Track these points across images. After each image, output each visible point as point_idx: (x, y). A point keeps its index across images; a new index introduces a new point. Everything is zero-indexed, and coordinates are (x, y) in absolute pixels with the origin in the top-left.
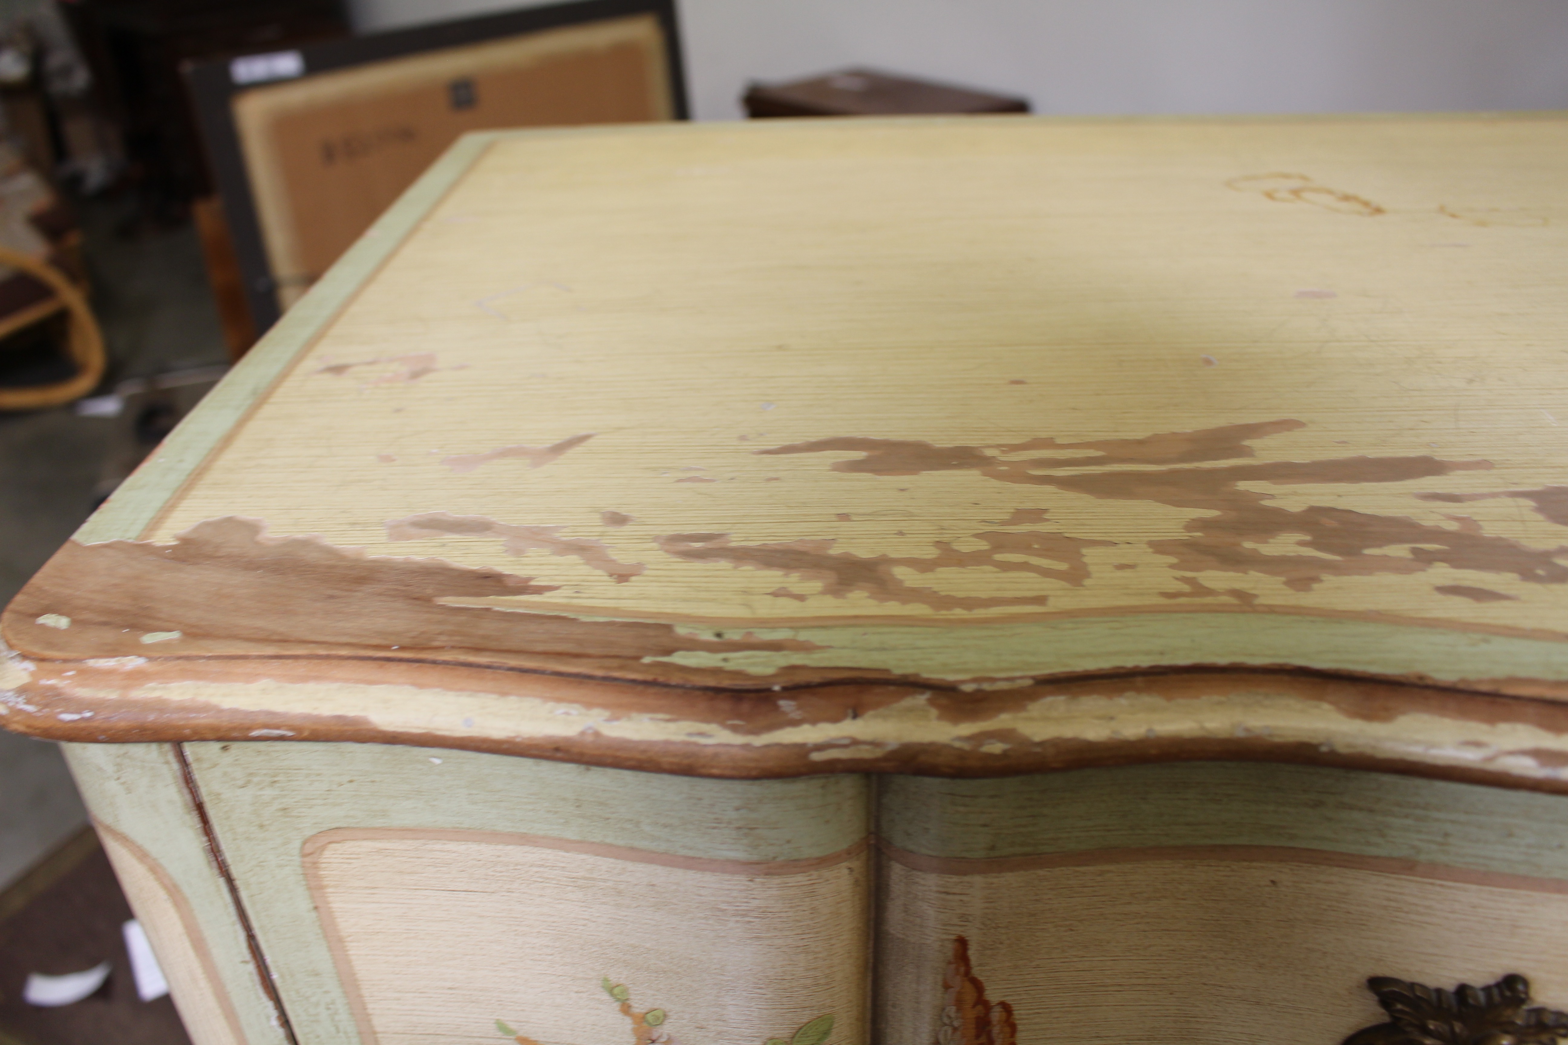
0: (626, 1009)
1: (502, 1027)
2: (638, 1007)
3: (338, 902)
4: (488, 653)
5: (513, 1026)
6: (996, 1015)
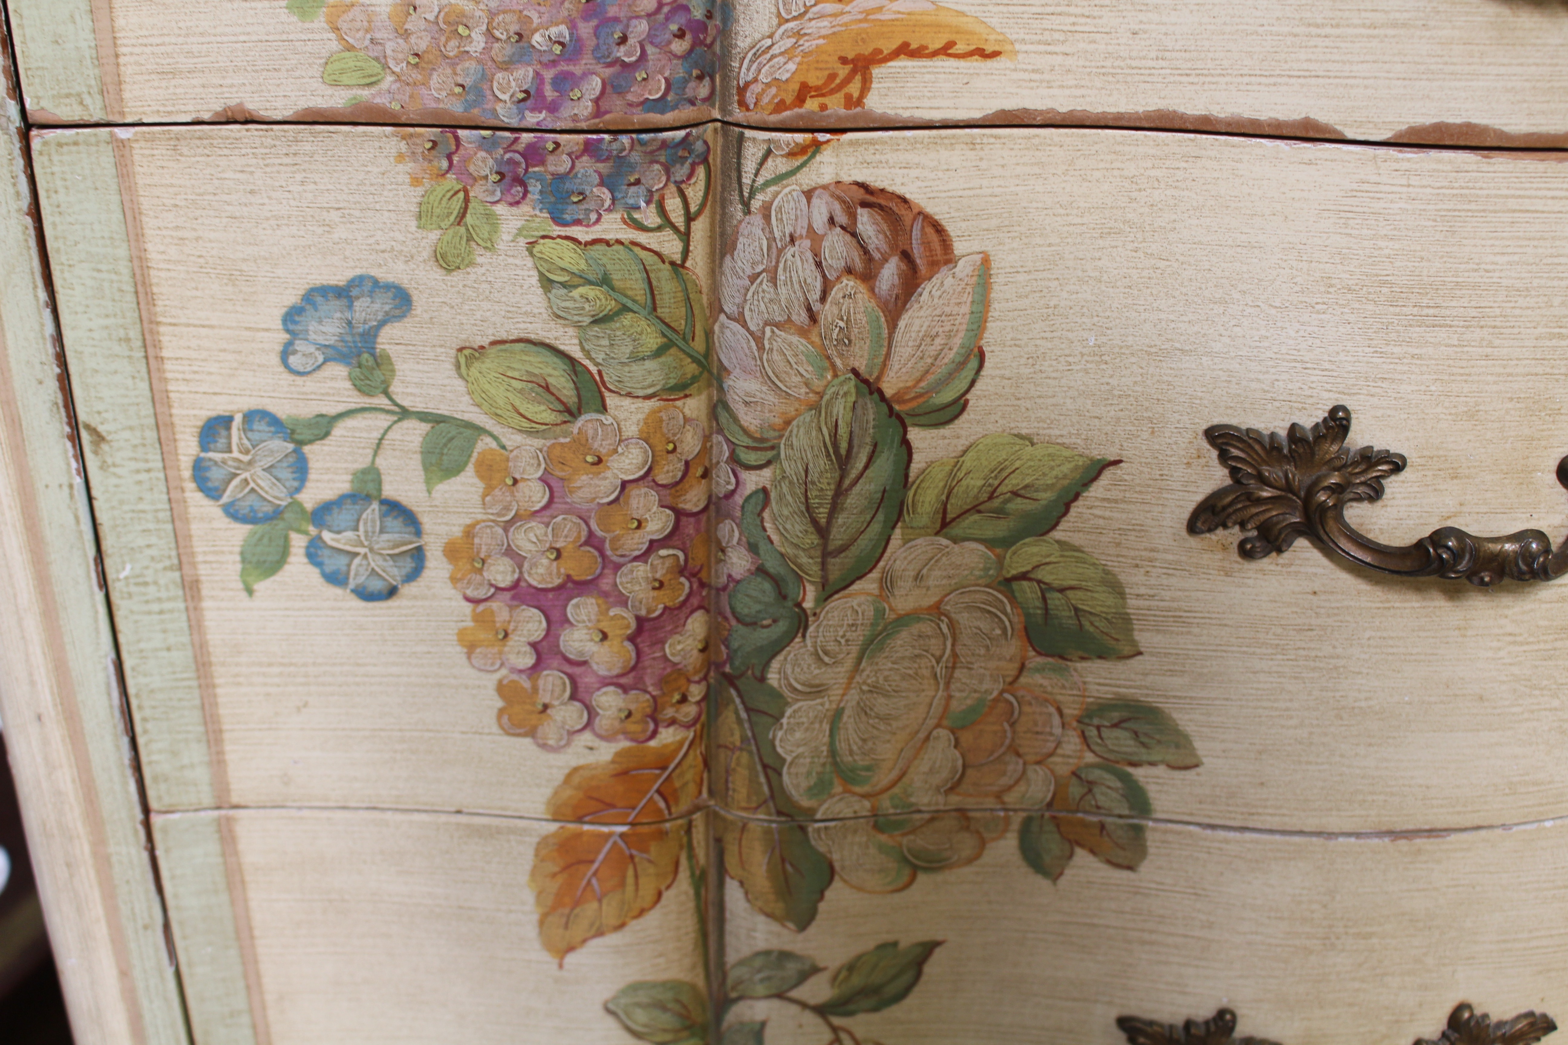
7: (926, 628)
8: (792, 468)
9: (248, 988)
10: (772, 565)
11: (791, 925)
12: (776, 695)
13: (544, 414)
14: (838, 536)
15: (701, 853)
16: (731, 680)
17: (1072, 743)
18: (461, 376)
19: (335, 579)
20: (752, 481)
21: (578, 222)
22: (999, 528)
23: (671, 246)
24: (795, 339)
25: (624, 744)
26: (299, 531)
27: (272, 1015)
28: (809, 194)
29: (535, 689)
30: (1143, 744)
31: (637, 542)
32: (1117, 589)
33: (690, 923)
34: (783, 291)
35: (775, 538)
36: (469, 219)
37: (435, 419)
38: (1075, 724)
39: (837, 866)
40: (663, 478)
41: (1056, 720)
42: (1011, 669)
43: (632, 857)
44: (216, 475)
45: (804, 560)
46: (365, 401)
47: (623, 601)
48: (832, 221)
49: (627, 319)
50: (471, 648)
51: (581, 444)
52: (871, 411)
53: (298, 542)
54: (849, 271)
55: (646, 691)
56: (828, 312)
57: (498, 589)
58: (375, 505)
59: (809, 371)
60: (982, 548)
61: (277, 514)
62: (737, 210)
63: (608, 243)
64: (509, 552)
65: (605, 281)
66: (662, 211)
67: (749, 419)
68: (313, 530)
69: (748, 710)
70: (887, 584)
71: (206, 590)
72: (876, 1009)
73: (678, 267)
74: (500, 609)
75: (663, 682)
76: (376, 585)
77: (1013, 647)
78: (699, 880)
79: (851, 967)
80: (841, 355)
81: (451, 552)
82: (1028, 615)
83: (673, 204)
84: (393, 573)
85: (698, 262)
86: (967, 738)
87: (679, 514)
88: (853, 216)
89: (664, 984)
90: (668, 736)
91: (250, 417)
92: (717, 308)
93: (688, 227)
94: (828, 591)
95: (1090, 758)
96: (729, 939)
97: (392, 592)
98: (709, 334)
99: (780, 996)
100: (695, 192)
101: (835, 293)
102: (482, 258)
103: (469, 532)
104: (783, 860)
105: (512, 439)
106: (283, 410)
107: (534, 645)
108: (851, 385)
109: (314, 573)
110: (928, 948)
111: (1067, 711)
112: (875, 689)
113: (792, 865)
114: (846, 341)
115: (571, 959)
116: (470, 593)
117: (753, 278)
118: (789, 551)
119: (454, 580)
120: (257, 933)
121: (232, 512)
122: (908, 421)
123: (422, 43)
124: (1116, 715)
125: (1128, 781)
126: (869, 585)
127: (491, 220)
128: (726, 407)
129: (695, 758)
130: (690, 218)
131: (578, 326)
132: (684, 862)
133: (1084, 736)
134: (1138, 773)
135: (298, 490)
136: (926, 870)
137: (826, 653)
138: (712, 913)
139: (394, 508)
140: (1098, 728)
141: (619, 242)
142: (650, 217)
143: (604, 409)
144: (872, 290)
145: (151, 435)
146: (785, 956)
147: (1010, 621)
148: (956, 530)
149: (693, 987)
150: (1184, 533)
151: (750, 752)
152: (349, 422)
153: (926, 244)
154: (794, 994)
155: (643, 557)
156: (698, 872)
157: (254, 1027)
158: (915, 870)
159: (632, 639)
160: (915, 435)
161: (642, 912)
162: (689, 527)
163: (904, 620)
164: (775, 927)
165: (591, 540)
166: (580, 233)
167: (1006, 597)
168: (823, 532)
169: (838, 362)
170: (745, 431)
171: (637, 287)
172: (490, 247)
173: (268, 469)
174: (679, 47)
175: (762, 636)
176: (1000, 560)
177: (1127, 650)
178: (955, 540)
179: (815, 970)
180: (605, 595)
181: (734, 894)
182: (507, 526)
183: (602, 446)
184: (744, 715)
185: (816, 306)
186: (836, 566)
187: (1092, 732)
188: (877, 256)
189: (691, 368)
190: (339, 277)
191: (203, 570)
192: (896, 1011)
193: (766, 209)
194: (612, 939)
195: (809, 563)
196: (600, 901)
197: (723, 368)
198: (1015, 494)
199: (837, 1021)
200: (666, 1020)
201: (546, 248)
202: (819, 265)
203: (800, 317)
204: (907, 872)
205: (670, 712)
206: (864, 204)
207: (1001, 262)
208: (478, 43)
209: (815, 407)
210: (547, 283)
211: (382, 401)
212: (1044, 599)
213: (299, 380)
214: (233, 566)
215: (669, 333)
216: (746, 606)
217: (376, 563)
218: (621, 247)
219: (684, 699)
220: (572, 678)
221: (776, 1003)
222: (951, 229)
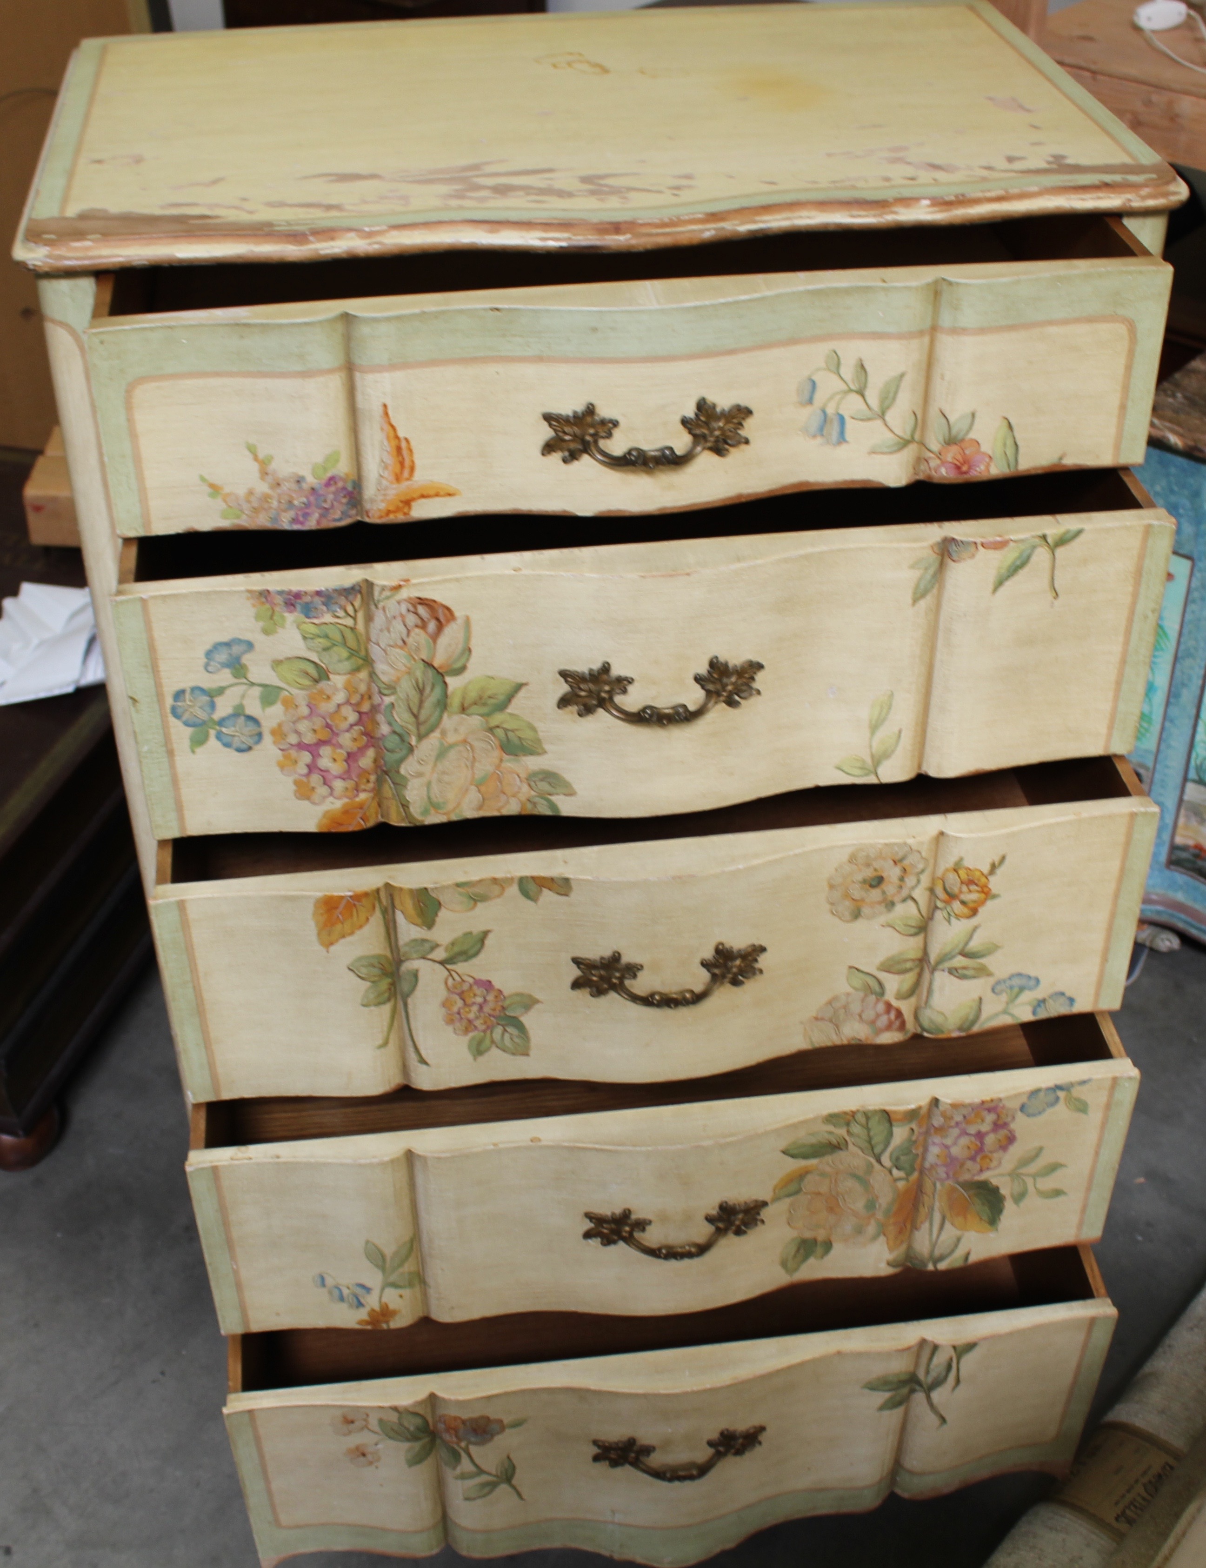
0: (256, 458)
1: (203, 479)
2: (261, 456)
3: (138, 416)
4: (209, 237)
5: (207, 477)
6: (404, 444)
7: (461, 748)
8: (402, 695)
9: (191, 971)
10: (398, 730)
11: (425, 928)
12: (404, 777)
13: (306, 682)
14: (423, 716)
15: (384, 901)
16: (386, 773)
17: (525, 788)
18: (274, 671)
19: (227, 745)
20: (388, 700)
21: (315, 617)
22: (485, 710)
23: (349, 622)
24: (398, 650)
25: (346, 800)
26: (213, 728)
27: (202, 982)
28: (399, 603)
29: (309, 782)
30: (554, 787)
31: (345, 725)
32: (534, 729)
33: (382, 930)
34: (393, 635)
35: (398, 719)
36: (275, 618)
37: (264, 686)
38: (526, 781)
39: (442, 902)
40: (353, 701)
41: (518, 779)
42: (497, 761)
43: (355, 905)
44: (180, 711)
45: (410, 727)
46: (237, 681)
47: (341, 747)
48: (409, 611)
49: (335, 649)
50: (282, 767)
51: (321, 692)
52: (430, 673)
53: (212, 733)
54: (417, 626)
55: (352, 779)
56: (410, 641)
57: (292, 745)
58: (242, 719)
59: (404, 661)
60: (479, 718)
61: (204, 723)
62: (373, 607)
63: (326, 624)
64: (297, 732)
65: (327, 636)
66: (346, 611)
67: (384, 678)
68: (218, 728)
69: (393, 783)
70: (444, 733)
71: (176, 753)
72: (466, 960)
73: (353, 629)
74: (293, 753)
75: (359, 776)
76: (244, 746)
77: (497, 753)
78: (384, 912)
79: (453, 944)
80: (416, 654)
81: (273, 733)
82: (500, 740)
83: (350, 609)
84: (250, 741)
85: (360, 626)
86: (483, 789)
87: (360, 713)
88: (415, 607)
89: (373, 957)
90: (363, 796)
91: (193, 689)
92: (369, 639)
93: (356, 615)
94: (421, 737)
95: (533, 793)
96: (400, 936)
97: (250, 748)
98: (367, 650)
99: (424, 958)
100: (357, 603)
101: (412, 634)
102: (280, 630)
103: (280, 725)
104: (419, 901)
105: (294, 691)
106: (205, 685)
107: (308, 766)
108: (421, 664)
109: (218, 744)
110: (486, 934)
111: (521, 776)
112: (444, 773)
113: (422, 903)
114: (418, 649)
115: (332, 948)
116: (282, 747)
117: (381, 630)
118: (404, 724)
119: (275, 743)
120: (195, 947)
121: (187, 724)
122: (444, 674)
123: (255, 504)
124: (541, 776)
125: (549, 801)
126: (436, 734)
127: (283, 618)
128: (375, 673)
129: (375, 804)
130: (355, 611)
131: (317, 652)
132: (377, 905)
133: (530, 785)
134: (553, 798)
135: (212, 714)
136: (480, 901)
137: (422, 761)
138: (391, 925)
139: (250, 718)
140: (535, 782)
141: (331, 623)
142: (341, 613)
143: (328, 679)
144: (427, 633)
145: (155, 699)
146: (424, 941)
147: (494, 743)
148: (469, 712)
149: (386, 957)
150: (557, 709)
151: (396, 800)
152: (232, 689)
153: (445, 615)
154: (430, 957)
155: (348, 731)
156: (383, 909)
157: (194, 988)
158: (475, 901)
159: (346, 761)
160: (448, 680)
161: (361, 927)
162: (365, 717)
163: (451, 746)
164: (418, 929)
165: (328, 726)
166: (315, 621)
167: (490, 733)
168: (416, 716)
169: (416, 657)
170: (383, 683)
171: (337, 637)
172: (283, 627)
173: (201, 708)
174: (344, 500)
175: (397, 756)
176: (487, 722)
177: (540, 751)
178: (468, 715)
179: (437, 946)
180: (334, 745)
181: (400, 917)
182: (294, 722)
183: (329, 692)
184: (392, 786)
185: (405, 639)
186: (423, 729)
187: (533, 784)
188: (425, 620)
189: (360, 662)
190: (225, 638)
191: (175, 746)
192: (475, 961)
193: (384, 609)
194: (349, 939)
195: (412, 728)
196: (343, 924)
197: (373, 661)
198: (490, 697)
199: (449, 967)
200: (376, 971)
201: (304, 627)
202: (405, 626)
203: (400, 643)
204: (472, 902)
205: (363, 787)
206: (420, 604)
207: (474, 617)
208: (275, 504)
209: (409, 673)
210: (305, 638)
211: (244, 681)
212: (506, 735)
213: (211, 675)
214: (186, 743)
215: (352, 651)
216: (389, 745)
217: (244, 739)
218: (332, 626)
219: (368, 781)
220: (323, 777)
221: (422, 961)
222: (453, 609)
